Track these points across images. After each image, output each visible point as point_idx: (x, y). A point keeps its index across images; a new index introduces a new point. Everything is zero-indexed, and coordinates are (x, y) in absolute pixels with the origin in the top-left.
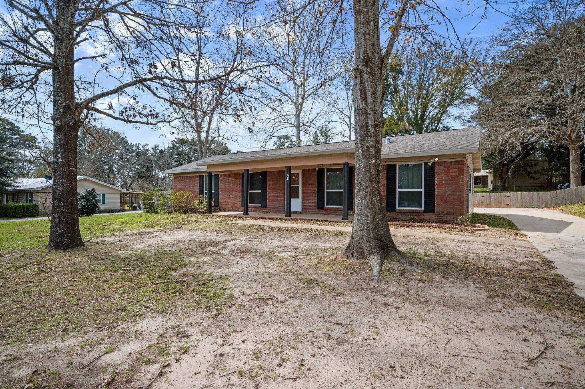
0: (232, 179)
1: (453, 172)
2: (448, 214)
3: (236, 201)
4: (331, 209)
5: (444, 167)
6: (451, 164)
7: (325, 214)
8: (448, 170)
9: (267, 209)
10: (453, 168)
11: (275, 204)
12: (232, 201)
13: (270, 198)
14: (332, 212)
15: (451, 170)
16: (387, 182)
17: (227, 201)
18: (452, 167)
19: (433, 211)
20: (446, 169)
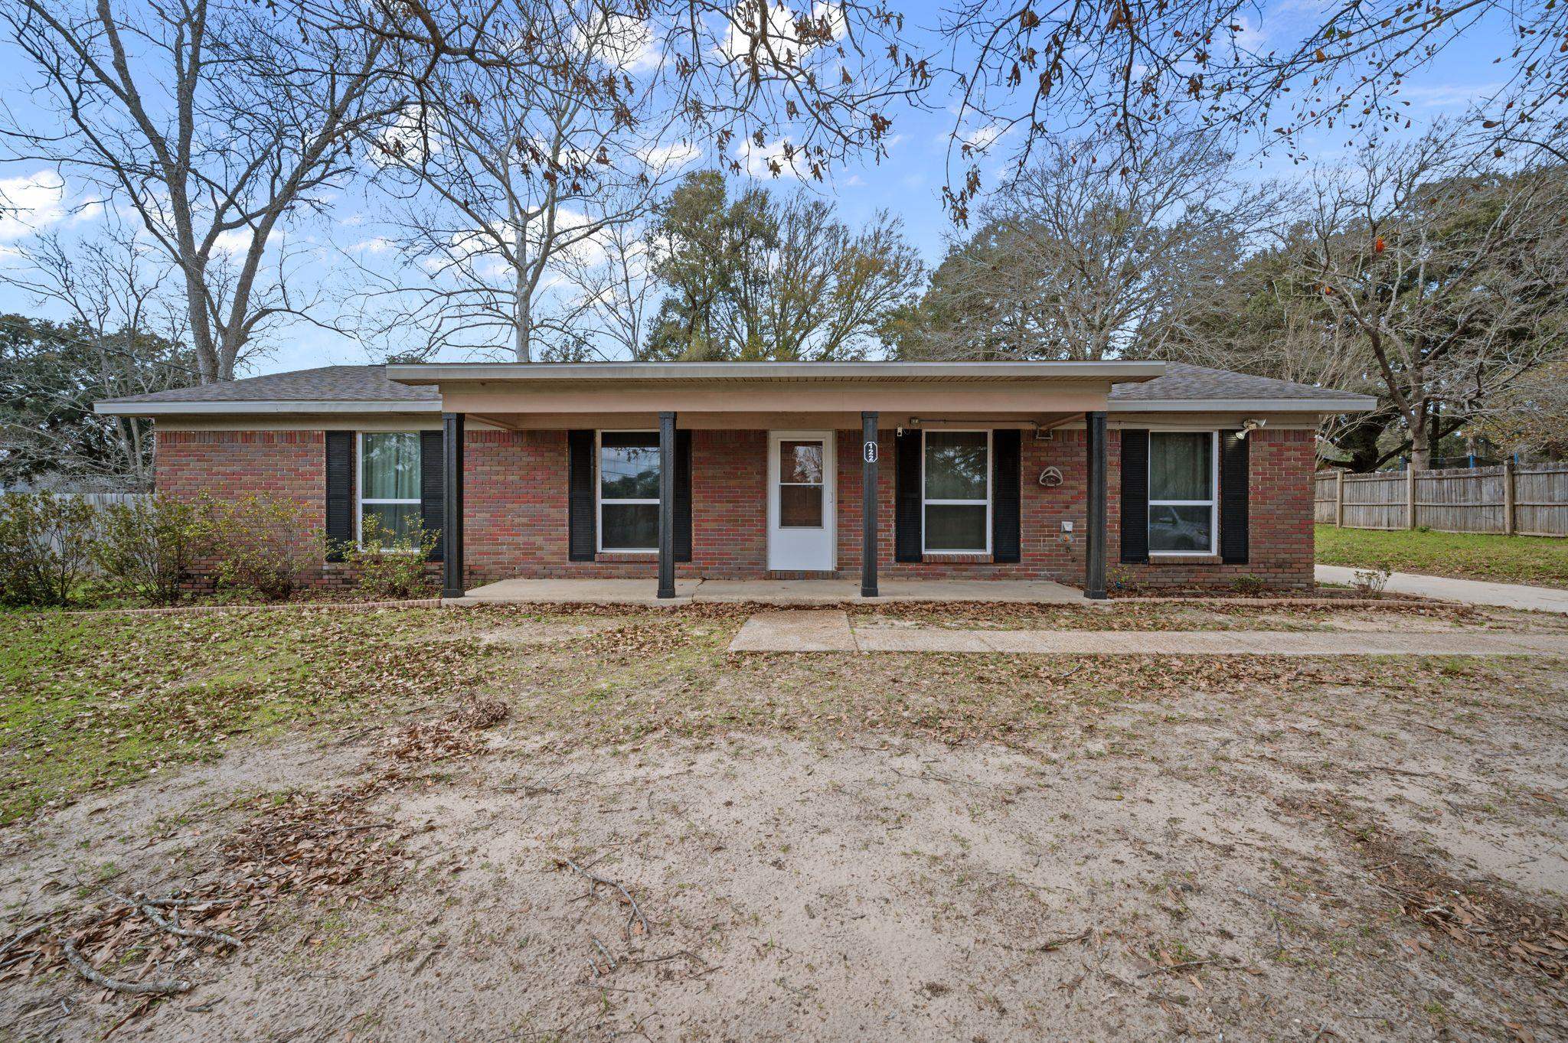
0: (517, 451)
1: (1289, 459)
2: (1280, 567)
3: (539, 540)
4: (947, 562)
5: (1270, 445)
6: (1286, 439)
7: (925, 577)
8: (1280, 453)
9: (687, 565)
10: (1289, 449)
11: (726, 549)
12: (521, 539)
13: (704, 525)
14: (948, 570)
15: (1287, 454)
16: (1123, 478)
17: (493, 539)
18: (1288, 444)
19: (1244, 560)
20: (1274, 449)
